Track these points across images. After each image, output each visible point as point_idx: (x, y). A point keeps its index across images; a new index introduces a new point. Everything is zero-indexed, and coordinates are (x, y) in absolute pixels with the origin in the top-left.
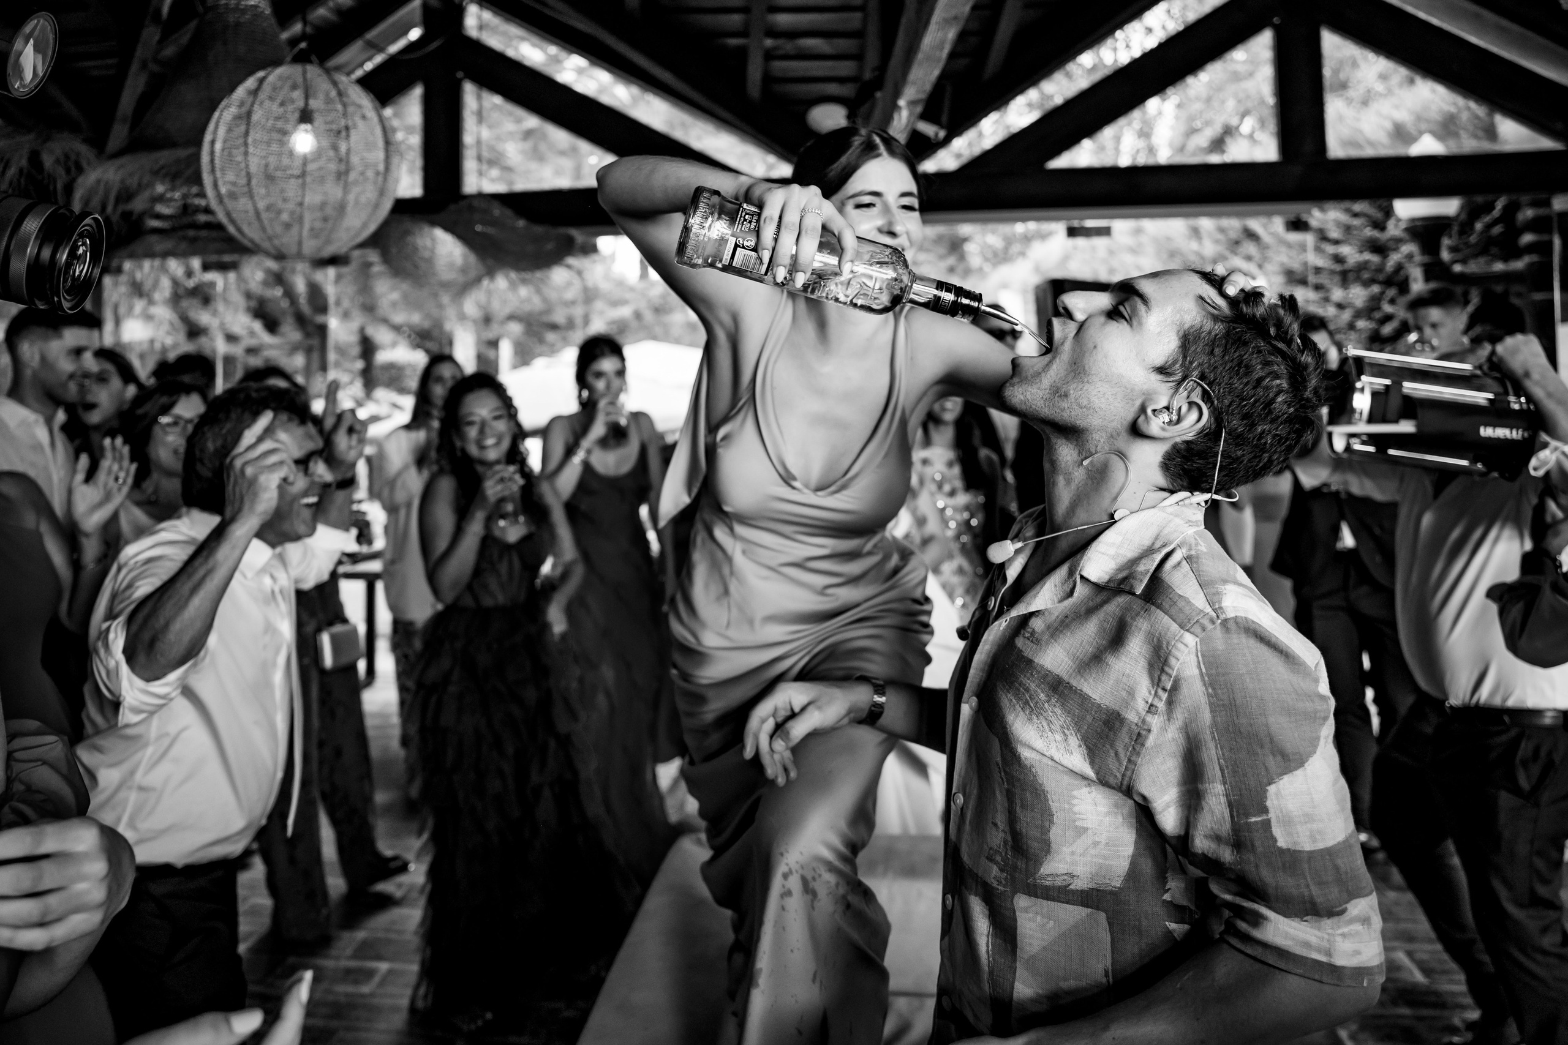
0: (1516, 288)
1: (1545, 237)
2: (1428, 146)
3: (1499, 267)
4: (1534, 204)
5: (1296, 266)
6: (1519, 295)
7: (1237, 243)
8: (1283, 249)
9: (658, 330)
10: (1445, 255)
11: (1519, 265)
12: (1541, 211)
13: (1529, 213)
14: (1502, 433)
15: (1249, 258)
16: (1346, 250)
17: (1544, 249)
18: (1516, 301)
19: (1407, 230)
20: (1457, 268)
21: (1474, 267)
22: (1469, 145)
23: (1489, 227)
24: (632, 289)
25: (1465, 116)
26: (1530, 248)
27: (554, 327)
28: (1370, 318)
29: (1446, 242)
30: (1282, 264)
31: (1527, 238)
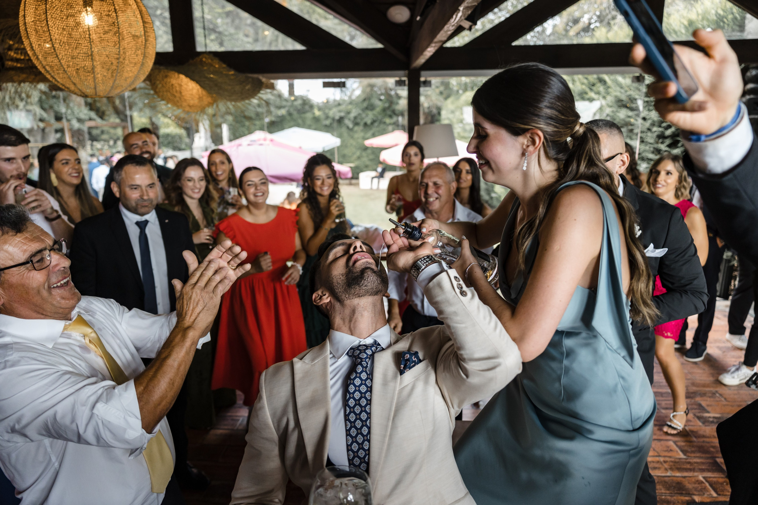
5: (623, 97)
7: (593, 85)
8: (618, 89)
9: (300, 121)
24: (286, 100)
27: (249, 118)
28: (660, 126)
30: (616, 97)
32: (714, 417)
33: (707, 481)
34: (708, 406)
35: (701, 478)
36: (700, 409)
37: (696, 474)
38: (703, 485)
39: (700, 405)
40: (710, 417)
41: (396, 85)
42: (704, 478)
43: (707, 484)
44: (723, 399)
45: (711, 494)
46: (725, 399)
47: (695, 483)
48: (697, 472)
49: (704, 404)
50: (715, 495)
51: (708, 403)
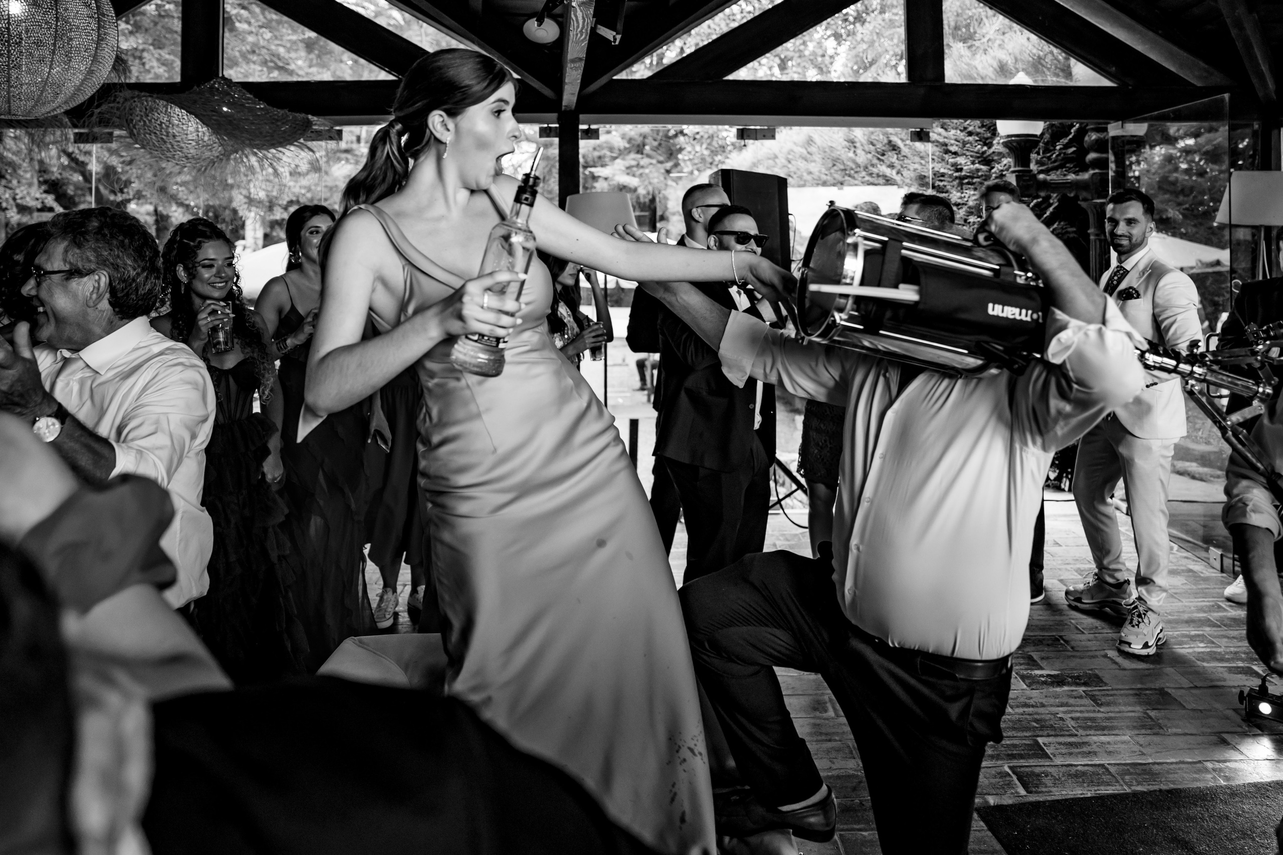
0: (1083, 194)
1: (1104, 155)
2: (1022, 79)
3: (1071, 177)
4: (1097, 130)
6: (1085, 200)
7: (883, 153)
8: (914, 157)
10: (1033, 167)
11: (1086, 176)
12: (1101, 135)
13: (1094, 136)
14: (1011, 312)
15: (892, 166)
16: (961, 160)
17: (1102, 164)
18: (1083, 204)
19: (1005, 145)
20: (1041, 176)
21: (1053, 177)
22: (1051, 80)
23: (1066, 146)
25: (1049, 58)
26: (1095, 164)
29: (1033, 156)
31: (1092, 156)
32: (1048, 676)
33: (1014, 773)
34: (1042, 658)
35: (1007, 769)
36: (1028, 664)
37: (1000, 762)
38: (1008, 779)
39: (1030, 658)
40: (1042, 676)
41: (541, 136)
42: (1010, 768)
43: (1015, 778)
44: (1069, 648)
45: (1017, 792)
46: (1072, 648)
47: (995, 777)
48: (1002, 759)
49: (1035, 656)
50: (1022, 792)
51: (1043, 654)
